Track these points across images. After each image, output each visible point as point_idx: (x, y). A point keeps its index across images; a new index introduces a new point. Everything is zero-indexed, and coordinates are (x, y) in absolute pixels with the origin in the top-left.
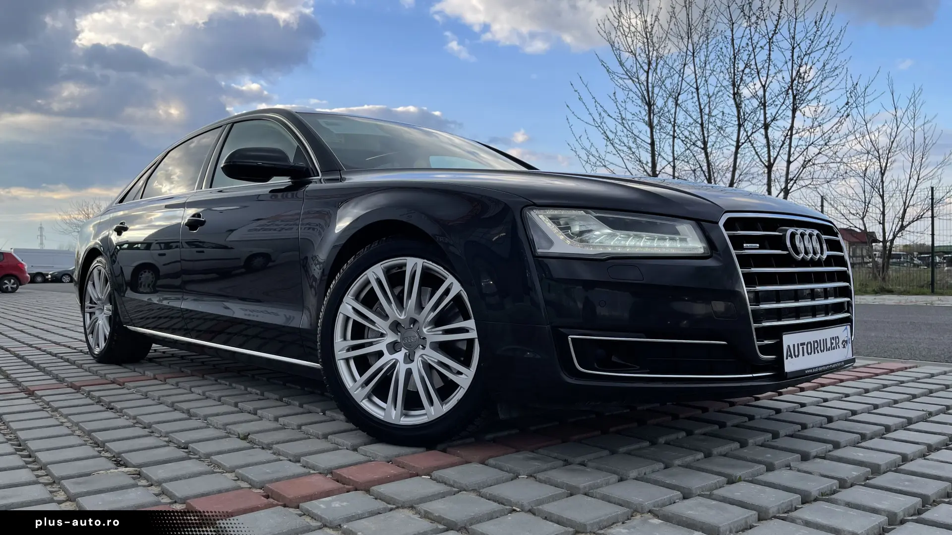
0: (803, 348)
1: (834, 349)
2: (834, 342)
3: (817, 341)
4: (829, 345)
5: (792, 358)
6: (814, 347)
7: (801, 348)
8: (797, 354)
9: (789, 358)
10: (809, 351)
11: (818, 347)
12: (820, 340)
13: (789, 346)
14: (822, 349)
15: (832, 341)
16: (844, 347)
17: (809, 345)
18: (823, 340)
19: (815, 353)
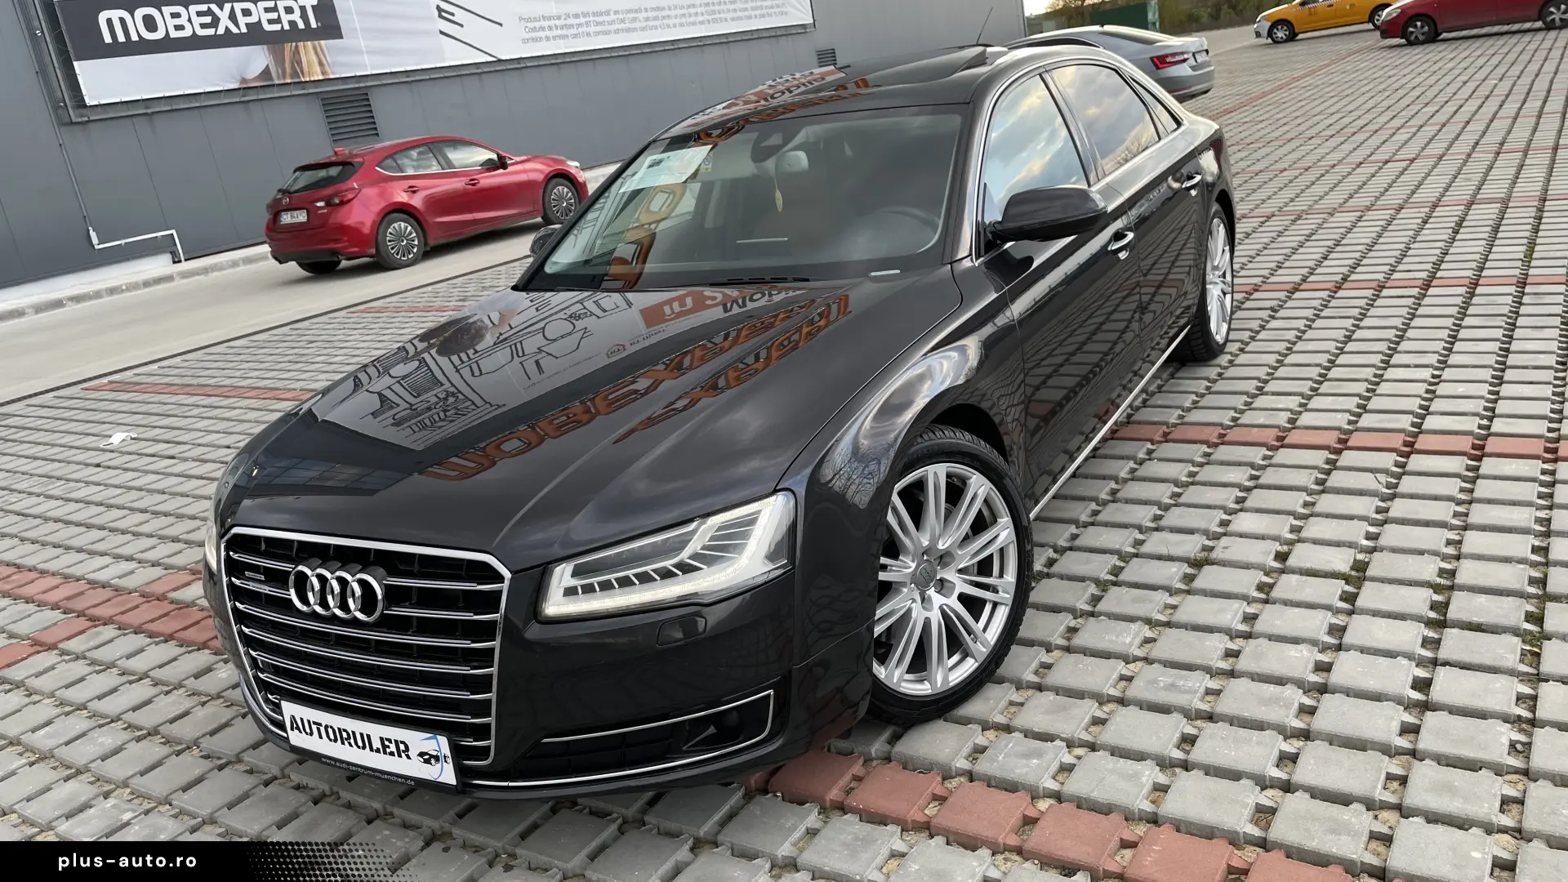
0: (319, 730)
1: (392, 754)
2: (393, 748)
3: (345, 730)
4: (377, 744)
5: (300, 732)
6: (342, 736)
7: (314, 727)
8: (308, 730)
9: (296, 731)
10: (332, 737)
11: (349, 738)
12: (354, 733)
13: (293, 716)
14: (360, 744)
15: (387, 743)
16: (427, 762)
17: (330, 730)
18: (362, 735)
19: (343, 743)
